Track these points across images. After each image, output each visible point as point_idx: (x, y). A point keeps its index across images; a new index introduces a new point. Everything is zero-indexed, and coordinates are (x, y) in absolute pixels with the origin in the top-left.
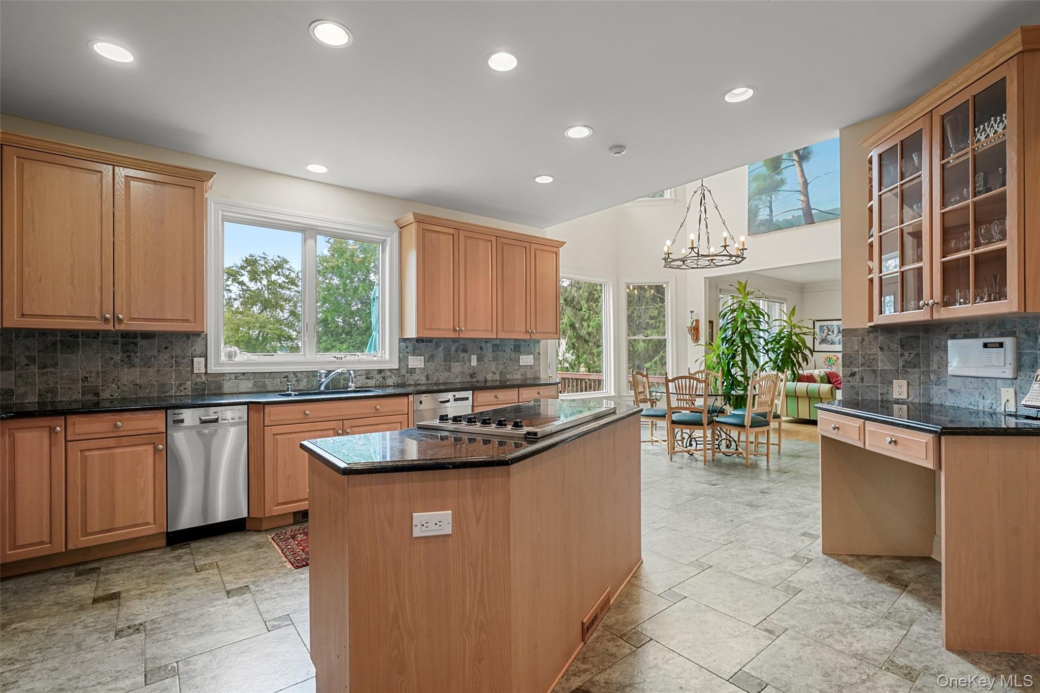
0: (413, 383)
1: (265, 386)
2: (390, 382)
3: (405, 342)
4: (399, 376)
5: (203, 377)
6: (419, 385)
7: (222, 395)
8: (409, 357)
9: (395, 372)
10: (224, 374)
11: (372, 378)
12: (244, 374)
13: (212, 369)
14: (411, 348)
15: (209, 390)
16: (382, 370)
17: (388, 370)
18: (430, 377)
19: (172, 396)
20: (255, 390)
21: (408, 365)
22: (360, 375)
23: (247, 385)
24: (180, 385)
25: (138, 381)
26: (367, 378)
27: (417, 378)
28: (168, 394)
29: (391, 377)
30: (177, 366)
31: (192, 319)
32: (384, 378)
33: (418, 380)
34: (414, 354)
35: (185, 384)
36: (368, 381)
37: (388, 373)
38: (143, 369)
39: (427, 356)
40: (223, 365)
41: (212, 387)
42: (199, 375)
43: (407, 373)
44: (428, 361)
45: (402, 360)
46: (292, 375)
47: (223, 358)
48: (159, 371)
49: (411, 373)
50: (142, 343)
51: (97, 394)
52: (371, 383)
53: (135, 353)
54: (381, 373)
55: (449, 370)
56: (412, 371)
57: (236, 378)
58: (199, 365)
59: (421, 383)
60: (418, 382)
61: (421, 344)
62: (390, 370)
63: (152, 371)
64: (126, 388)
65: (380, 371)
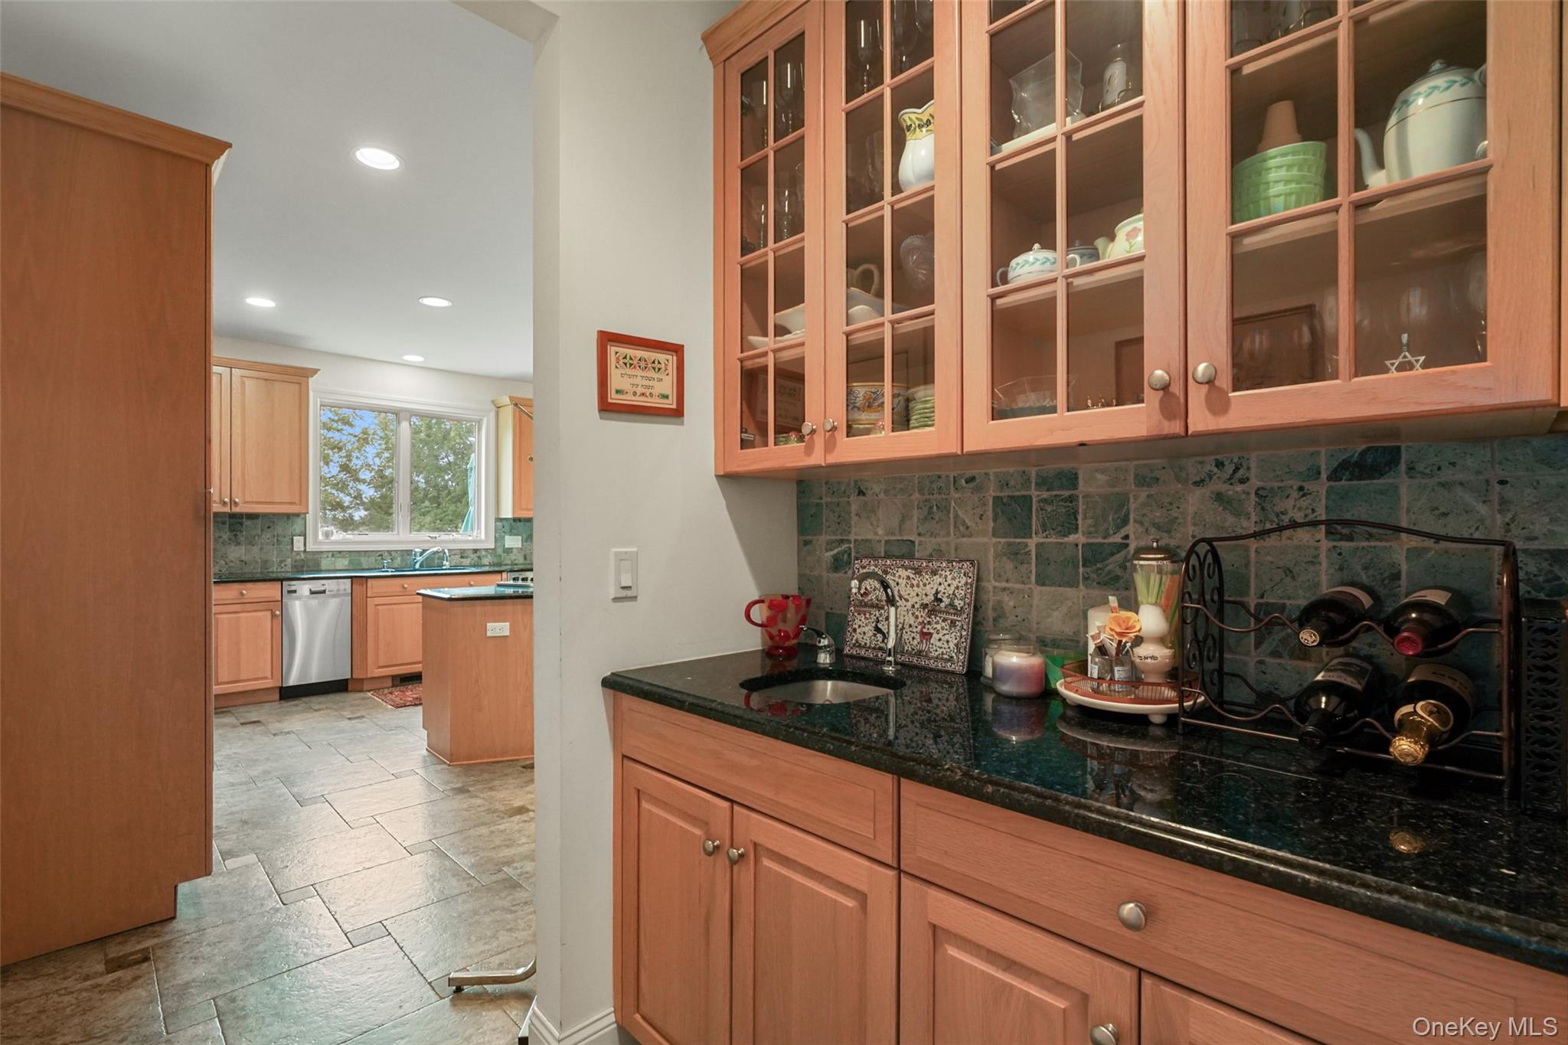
0: (509, 562)
1: (360, 564)
2: (486, 561)
3: (501, 521)
4: (495, 555)
5: (302, 554)
6: (516, 564)
7: (320, 571)
8: (506, 537)
9: (491, 551)
10: (322, 552)
11: (467, 557)
12: (340, 552)
13: (310, 547)
14: (507, 528)
15: (309, 567)
16: (477, 549)
17: (484, 549)
18: (528, 558)
19: (274, 572)
20: (350, 568)
21: (504, 545)
22: (454, 555)
23: (342, 563)
24: (281, 562)
25: (243, 558)
26: (462, 557)
27: (514, 558)
28: (270, 570)
29: (486, 555)
30: (278, 544)
31: (297, 501)
32: (479, 557)
33: (515, 560)
34: (511, 533)
35: (285, 561)
36: (463, 560)
37: (484, 553)
38: (249, 547)
39: (525, 536)
40: (321, 543)
41: (310, 564)
42: (298, 553)
43: (504, 552)
44: (526, 541)
45: (499, 539)
46: (386, 554)
47: (321, 537)
48: (261, 549)
49: (508, 553)
50: (247, 523)
52: (466, 562)
53: (241, 532)
56: (509, 551)
57: (333, 556)
58: (298, 544)
59: (518, 563)
60: (515, 562)
61: (518, 524)
62: (486, 550)
63: (256, 549)
64: (232, 564)
65: (475, 551)
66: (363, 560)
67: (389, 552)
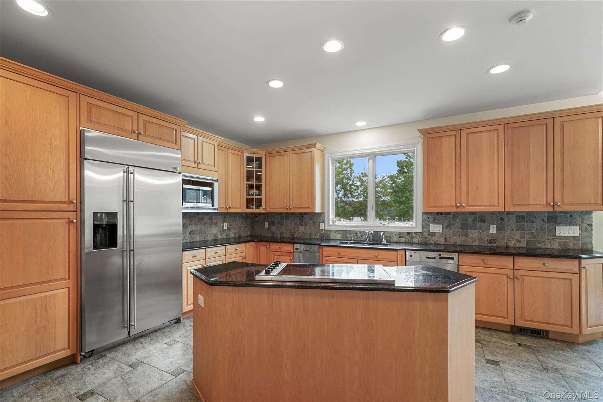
0: (433, 242)
1: (347, 237)
2: (416, 240)
3: (427, 215)
4: (422, 237)
5: (323, 231)
6: (438, 244)
7: (329, 240)
8: (430, 225)
9: (419, 234)
10: (331, 230)
11: (403, 237)
12: (338, 231)
13: (327, 228)
14: (431, 218)
15: (326, 237)
16: (410, 232)
17: (414, 232)
18: (448, 240)
19: (313, 238)
20: (343, 239)
21: (429, 231)
22: (395, 235)
23: (339, 236)
24: (316, 234)
25: (304, 232)
26: (400, 237)
27: (437, 239)
28: (312, 237)
29: (416, 237)
30: (315, 226)
31: (310, 207)
32: (411, 238)
33: (437, 241)
34: (434, 223)
35: (317, 233)
36: (400, 239)
37: (414, 235)
38: (305, 227)
39: (445, 225)
40: (331, 226)
41: (327, 236)
42: (322, 230)
43: (429, 236)
44: (447, 228)
45: (425, 226)
46: (358, 232)
47: (331, 223)
48: (309, 228)
49: (432, 236)
50: (305, 216)
51: (293, 236)
52: (403, 240)
53: (303, 220)
54: (409, 234)
55: (466, 235)
56: (433, 234)
57: (335, 232)
58: (322, 226)
59: (440, 243)
60: (437, 242)
61: (440, 216)
62: (416, 233)
63: (308, 227)
64: (300, 234)
65: (409, 233)
66: (348, 235)
67: (360, 232)
